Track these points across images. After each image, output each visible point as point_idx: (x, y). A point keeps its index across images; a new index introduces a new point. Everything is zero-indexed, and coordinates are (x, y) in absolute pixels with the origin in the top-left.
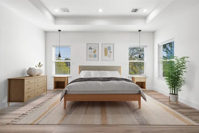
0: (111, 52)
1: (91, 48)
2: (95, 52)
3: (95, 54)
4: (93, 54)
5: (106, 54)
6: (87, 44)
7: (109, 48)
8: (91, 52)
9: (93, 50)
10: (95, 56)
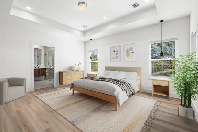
0: (132, 53)
1: (114, 51)
2: (117, 54)
3: (117, 56)
4: (116, 56)
5: (128, 54)
6: (111, 48)
7: (131, 49)
8: (114, 54)
9: (115, 53)
10: (117, 58)
